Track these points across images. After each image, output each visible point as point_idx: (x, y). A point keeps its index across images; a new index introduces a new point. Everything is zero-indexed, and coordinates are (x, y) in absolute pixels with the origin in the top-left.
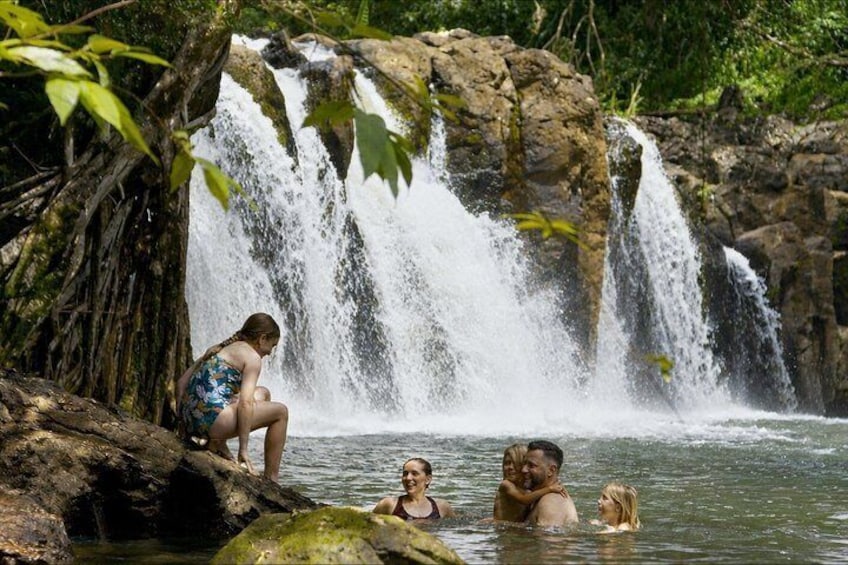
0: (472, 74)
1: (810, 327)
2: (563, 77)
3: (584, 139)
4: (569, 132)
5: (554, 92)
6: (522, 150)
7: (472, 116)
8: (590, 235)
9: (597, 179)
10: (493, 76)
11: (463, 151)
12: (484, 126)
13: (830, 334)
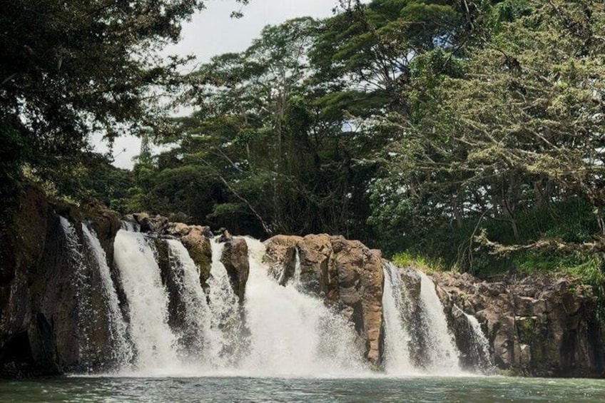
0: (310, 246)
1: (506, 345)
2: (353, 248)
3: (359, 269)
4: (354, 267)
5: (348, 253)
6: (337, 275)
7: (310, 261)
8: (374, 307)
9: (376, 286)
10: (318, 247)
11: (306, 274)
12: (314, 265)
13: (516, 347)
